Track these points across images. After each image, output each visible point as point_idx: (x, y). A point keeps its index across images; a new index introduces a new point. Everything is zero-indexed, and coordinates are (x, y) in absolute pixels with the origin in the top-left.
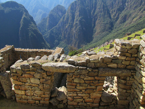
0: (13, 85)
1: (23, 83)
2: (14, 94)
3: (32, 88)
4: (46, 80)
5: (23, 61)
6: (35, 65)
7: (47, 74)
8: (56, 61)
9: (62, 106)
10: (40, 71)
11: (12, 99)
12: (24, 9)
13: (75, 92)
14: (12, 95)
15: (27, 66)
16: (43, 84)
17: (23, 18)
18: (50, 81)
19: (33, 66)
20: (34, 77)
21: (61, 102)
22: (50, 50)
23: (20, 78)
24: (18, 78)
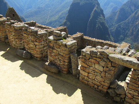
0: (80, 66)
1: (88, 67)
2: (79, 73)
3: (94, 73)
4: (110, 70)
5: (91, 48)
6: (103, 53)
7: (111, 65)
8: (124, 55)
9: (118, 99)
10: (106, 60)
11: (76, 76)
12: (97, 2)
13: (137, 91)
14: (77, 74)
15: (96, 52)
16: (106, 72)
17: (94, 10)
18: (113, 72)
19: (100, 54)
20: (99, 64)
21: (118, 95)
22: (115, 43)
23: (87, 62)
24: (85, 61)
